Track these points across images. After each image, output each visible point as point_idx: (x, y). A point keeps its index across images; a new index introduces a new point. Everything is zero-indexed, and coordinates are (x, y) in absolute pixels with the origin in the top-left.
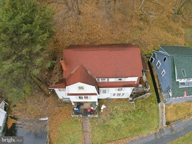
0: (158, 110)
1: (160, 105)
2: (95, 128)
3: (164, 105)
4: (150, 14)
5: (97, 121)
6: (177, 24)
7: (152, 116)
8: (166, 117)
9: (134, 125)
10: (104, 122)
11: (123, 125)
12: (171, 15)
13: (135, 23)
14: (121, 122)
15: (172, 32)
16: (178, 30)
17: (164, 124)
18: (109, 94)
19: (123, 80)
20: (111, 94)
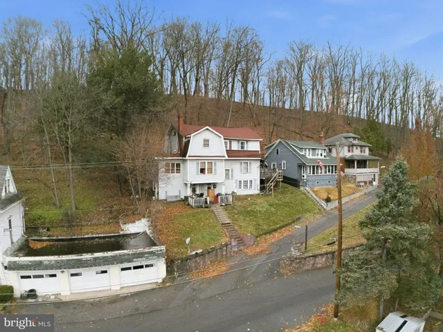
0: (304, 194)
2: (236, 216)
3: (307, 188)
5: (234, 208)
9: (287, 209)
10: (245, 208)
11: (273, 209)
14: (268, 206)
17: (325, 207)
18: (234, 181)
19: (245, 149)
20: (236, 181)
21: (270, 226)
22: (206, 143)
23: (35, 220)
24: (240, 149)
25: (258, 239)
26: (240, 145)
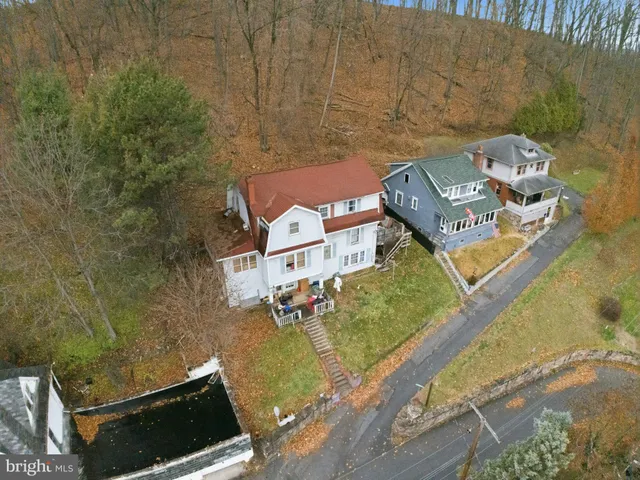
0: (439, 266)
1: (437, 256)
2: (339, 334)
3: (445, 254)
4: (345, 130)
5: (336, 318)
6: (403, 135)
7: (436, 280)
8: (461, 274)
9: (411, 305)
10: (352, 316)
11: (391, 311)
12: (385, 124)
13: (323, 150)
14: (384, 305)
15: (397, 150)
16: (407, 145)
17: (466, 290)
18: (337, 258)
19: (356, 210)
20: (341, 257)
21: (385, 346)
22: (294, 228)
23: (67, 364)
24: (348, 212)
25: (368, 373)
26: (348, 206)
